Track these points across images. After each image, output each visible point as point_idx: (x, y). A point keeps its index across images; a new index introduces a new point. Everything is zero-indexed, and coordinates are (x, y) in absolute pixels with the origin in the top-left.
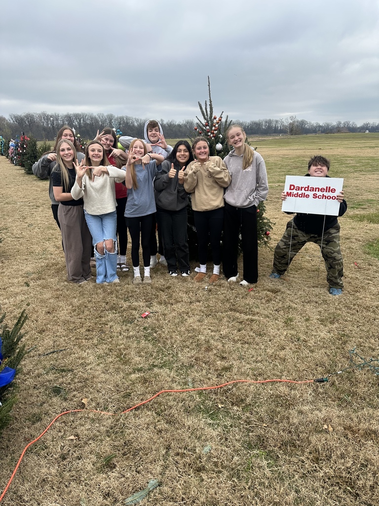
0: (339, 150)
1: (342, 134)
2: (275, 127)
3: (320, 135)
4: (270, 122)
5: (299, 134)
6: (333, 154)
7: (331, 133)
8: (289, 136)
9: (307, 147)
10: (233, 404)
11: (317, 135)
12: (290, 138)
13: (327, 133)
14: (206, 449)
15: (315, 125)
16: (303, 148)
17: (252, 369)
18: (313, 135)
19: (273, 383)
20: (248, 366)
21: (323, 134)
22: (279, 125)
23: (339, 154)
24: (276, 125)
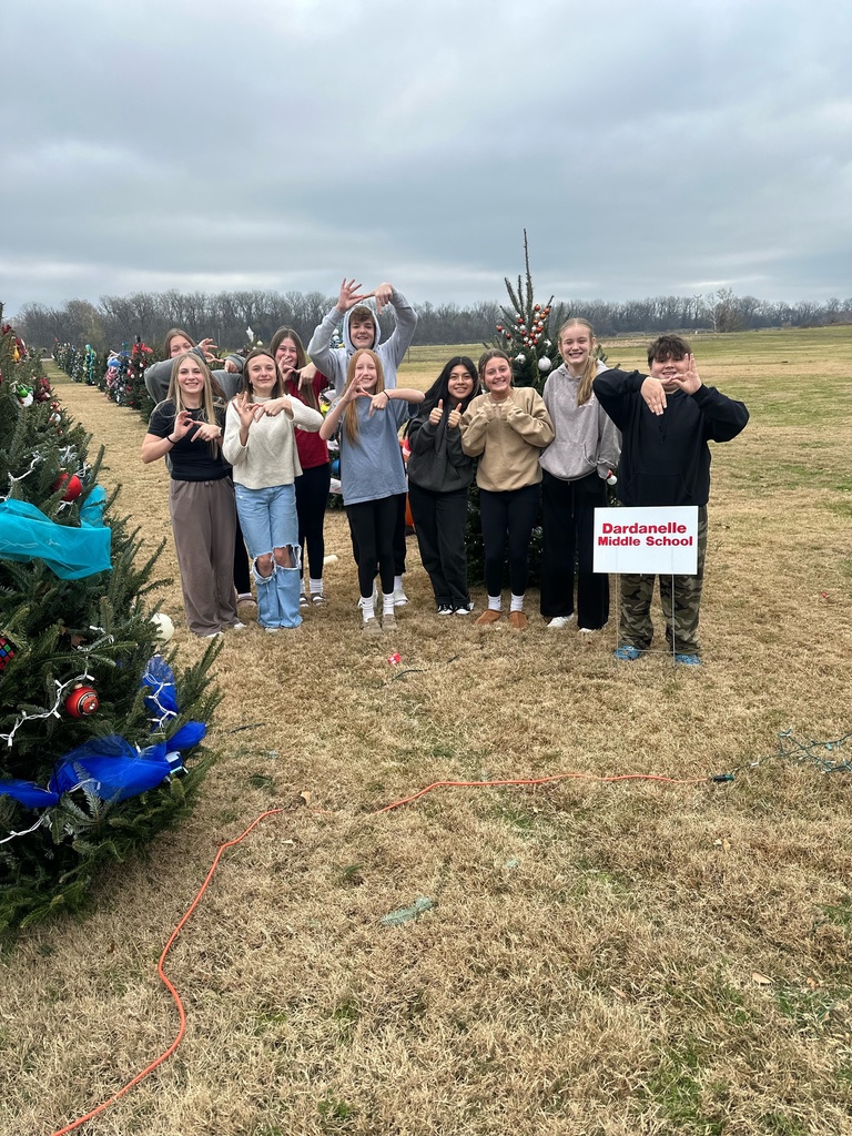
0: (829, 365)
1: (840, 328)
2: (684, 314)
3: (789, 331)
4: (672, 303)
5: (738, 330)
6: (814, 373)
7: (815, 326)
8: (716, 334)
9: (755, 358)
10: (558, 809)
11: (782, 330)
12: (718, 339)
13: (805, 327)
14: (511, 864)
15: (777, 308)
16: (746, 360)
17: (597, 760)
18: (773, 330)
19: (632, 780)
20: (590, 755)
21: (796, 329)
22: (693, 311)
23: (829, 373)
24: (685, 311)
